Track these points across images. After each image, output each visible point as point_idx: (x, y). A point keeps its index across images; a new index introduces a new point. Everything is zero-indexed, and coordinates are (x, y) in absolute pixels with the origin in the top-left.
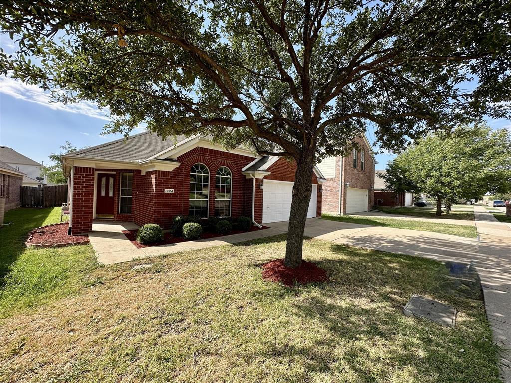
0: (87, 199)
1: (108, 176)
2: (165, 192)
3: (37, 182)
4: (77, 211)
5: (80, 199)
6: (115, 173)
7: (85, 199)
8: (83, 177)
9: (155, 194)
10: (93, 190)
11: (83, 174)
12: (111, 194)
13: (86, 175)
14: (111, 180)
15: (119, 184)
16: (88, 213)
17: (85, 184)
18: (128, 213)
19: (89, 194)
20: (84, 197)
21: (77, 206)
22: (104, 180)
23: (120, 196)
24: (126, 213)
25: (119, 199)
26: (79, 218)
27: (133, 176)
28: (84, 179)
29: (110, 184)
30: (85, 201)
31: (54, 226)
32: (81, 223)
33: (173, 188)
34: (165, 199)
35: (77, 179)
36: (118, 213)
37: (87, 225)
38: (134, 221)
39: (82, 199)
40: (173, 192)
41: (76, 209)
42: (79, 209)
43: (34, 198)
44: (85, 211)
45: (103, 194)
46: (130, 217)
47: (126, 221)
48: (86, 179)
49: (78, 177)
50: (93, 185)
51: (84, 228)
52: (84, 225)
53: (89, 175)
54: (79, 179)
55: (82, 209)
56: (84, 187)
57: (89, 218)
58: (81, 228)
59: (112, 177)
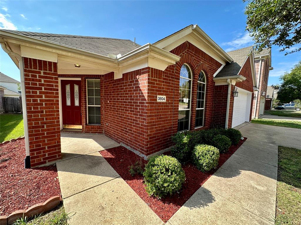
0: (49, 112)
1: (72, 83)
2: (158, 101)
3: (18, 94)
4: (36, 131)
5: (38, 112)
6: (79, 79)
7: (46, 112)
8: (40, 77)
9: (147, 103)
10: (58, 97)
11: (40, 73)
12: (77, 103)
13: (44, 73)
14: (76, 88)
15: (86, 92)
16: (53, 133)
17: (45, 89)
18: (96, 123)
19: (52, 104)
20: (45, 108)
21: (35, 123)
22: (68, 87)
23: (87, 105)
24: (94, 123)
25: (86, 108)
26: (41, 142)
27: (101, 82)
28: (43, 80)
29: (75, 91)
30: (47, 115)
31: (16, 140)
32: (45, 148)
33: (165, 95)
34: (158, 109)
35: (30, 80)
36: (86, 124)
37: (52, 150)
38: (104, 132)
39: (42, 112)
40: (165, 101)
41: (33, 127)
42: (39, 127)
43: (14, 106)
44: (48, 130)
45: (69, 103)
46: (99, 128)
47: (96, 132)
48: (45, 81)
49: (32, 76)
50: (57, 90)
51: (49, 154)
52: (50, 151)
53: (49, 74)
54: (33, 80)
55: (43, 127)
56: (44, 93)
57: (56, 139)
58: (45, 155)
59: (77, 84)
